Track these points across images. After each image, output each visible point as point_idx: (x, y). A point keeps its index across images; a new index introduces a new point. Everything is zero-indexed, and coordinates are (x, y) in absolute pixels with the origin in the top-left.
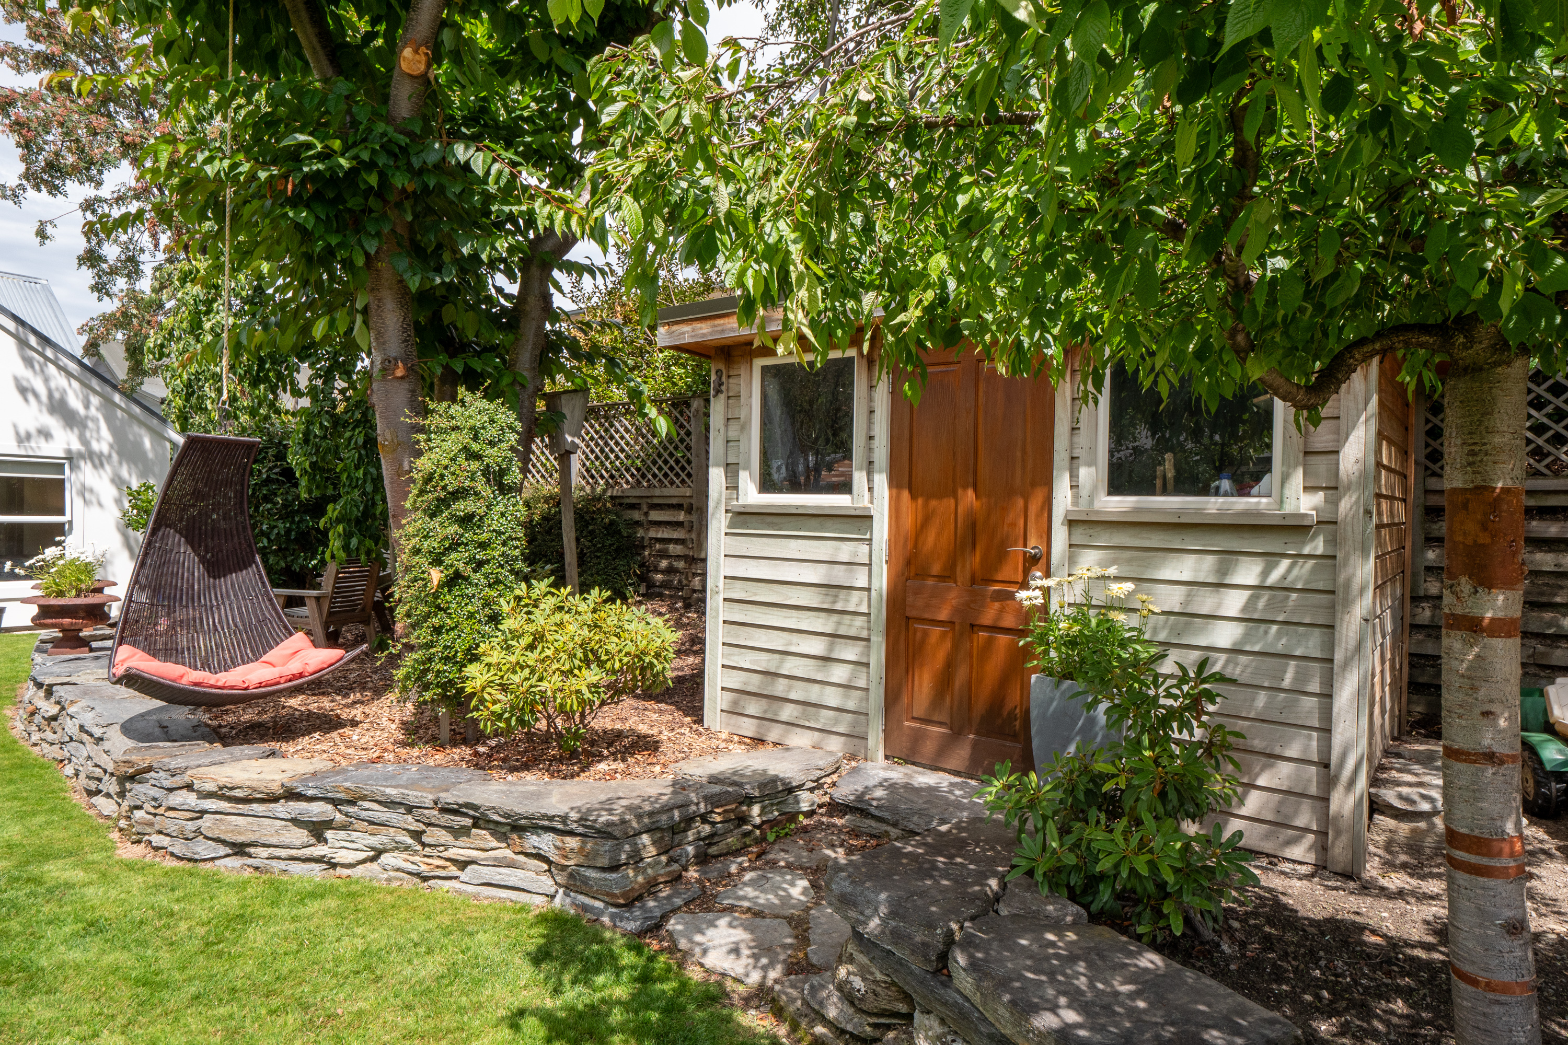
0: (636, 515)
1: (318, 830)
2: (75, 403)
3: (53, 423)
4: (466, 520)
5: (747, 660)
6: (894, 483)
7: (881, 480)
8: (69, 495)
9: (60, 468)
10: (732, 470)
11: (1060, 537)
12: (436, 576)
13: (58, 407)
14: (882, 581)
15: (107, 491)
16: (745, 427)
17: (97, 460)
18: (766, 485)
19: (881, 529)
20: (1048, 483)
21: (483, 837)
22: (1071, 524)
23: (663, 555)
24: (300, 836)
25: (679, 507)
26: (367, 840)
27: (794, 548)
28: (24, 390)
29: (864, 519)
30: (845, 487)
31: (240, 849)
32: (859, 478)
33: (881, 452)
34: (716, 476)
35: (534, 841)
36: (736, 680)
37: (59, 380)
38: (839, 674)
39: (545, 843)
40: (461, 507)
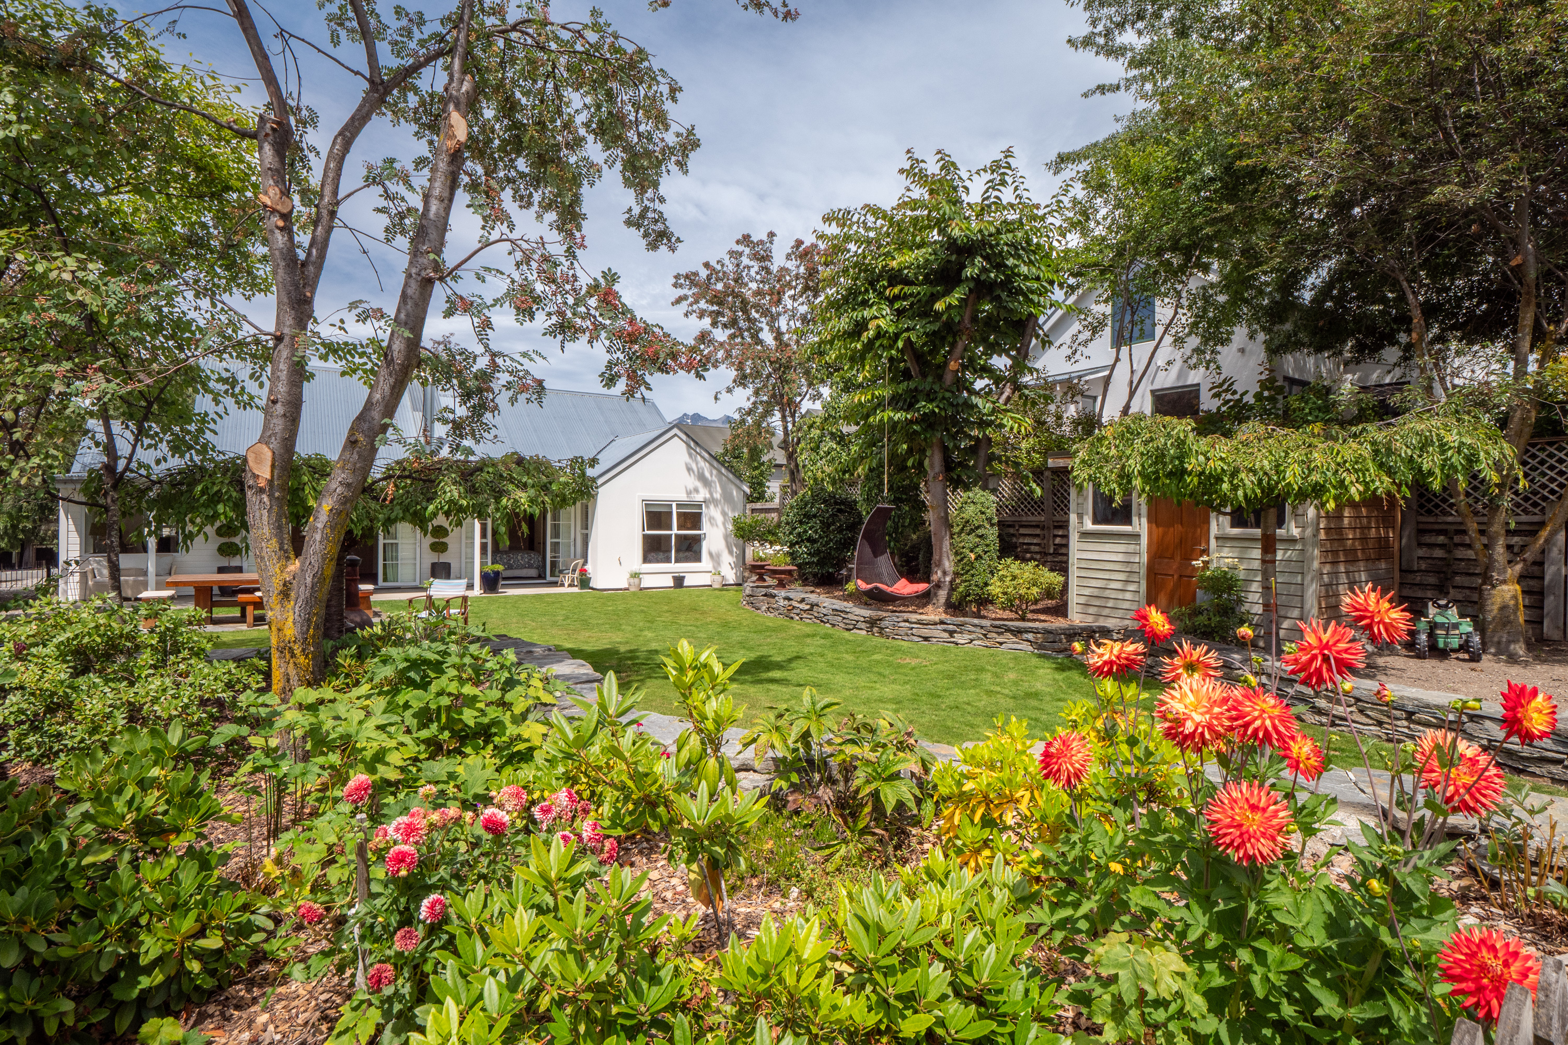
0: (1012, 531)
1: (951, 633)
2: (707, 474)
3: (699, 484)
4: (981, 537)
5: (1087, 592)
6: (1149, 522)
7: (1144, 521)
8: (705, 520)
9: (700, 506)
10: (1080, 516)
11: (1213, 542)
12: (973, 556)
13: (701, 477)
14: (1145, 559)
15: (719, 518)
16: (1086, 499)
17: (715, 502)
18: (1095, 521)
19: (1144, 540)
20: (1208, 523)
21: (1009, 635)
22: (1217, 538)
23: (1027, 551)
24: (946, 635)
25: (1037, 526)
26: (968, 637)
27: (1108, 547)
28: (689, 469)
29: (1137, 536)
30: (1130, 523)
31: (926, 639)
32: (1135, 519)
33: (1144, 509)
34: (1073, 518)
35: (1025, 636)
36: (1082, 600)
37: (702, 463)
38: (1128, 596)
39: (1030, 636)
40: (980, 532)
